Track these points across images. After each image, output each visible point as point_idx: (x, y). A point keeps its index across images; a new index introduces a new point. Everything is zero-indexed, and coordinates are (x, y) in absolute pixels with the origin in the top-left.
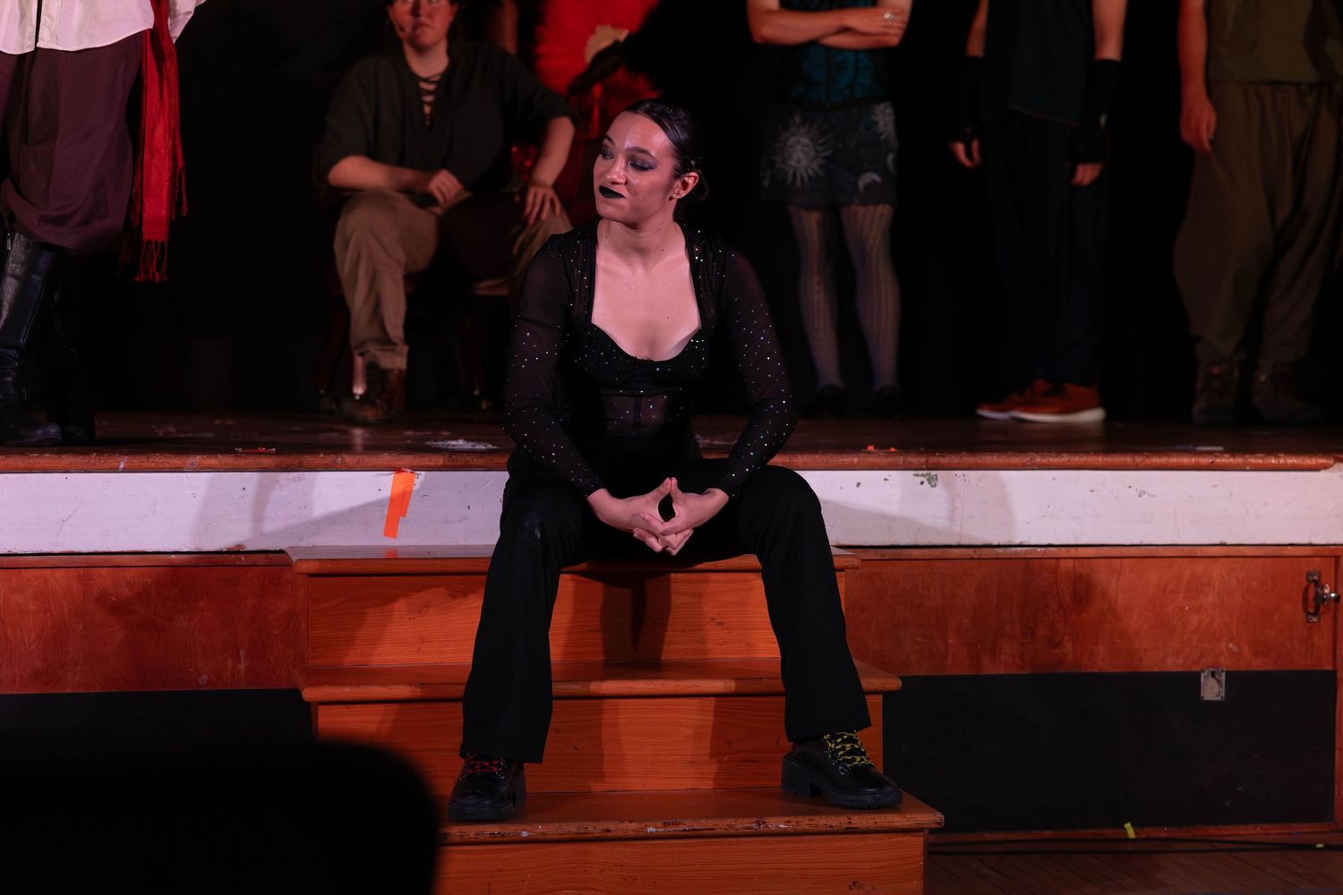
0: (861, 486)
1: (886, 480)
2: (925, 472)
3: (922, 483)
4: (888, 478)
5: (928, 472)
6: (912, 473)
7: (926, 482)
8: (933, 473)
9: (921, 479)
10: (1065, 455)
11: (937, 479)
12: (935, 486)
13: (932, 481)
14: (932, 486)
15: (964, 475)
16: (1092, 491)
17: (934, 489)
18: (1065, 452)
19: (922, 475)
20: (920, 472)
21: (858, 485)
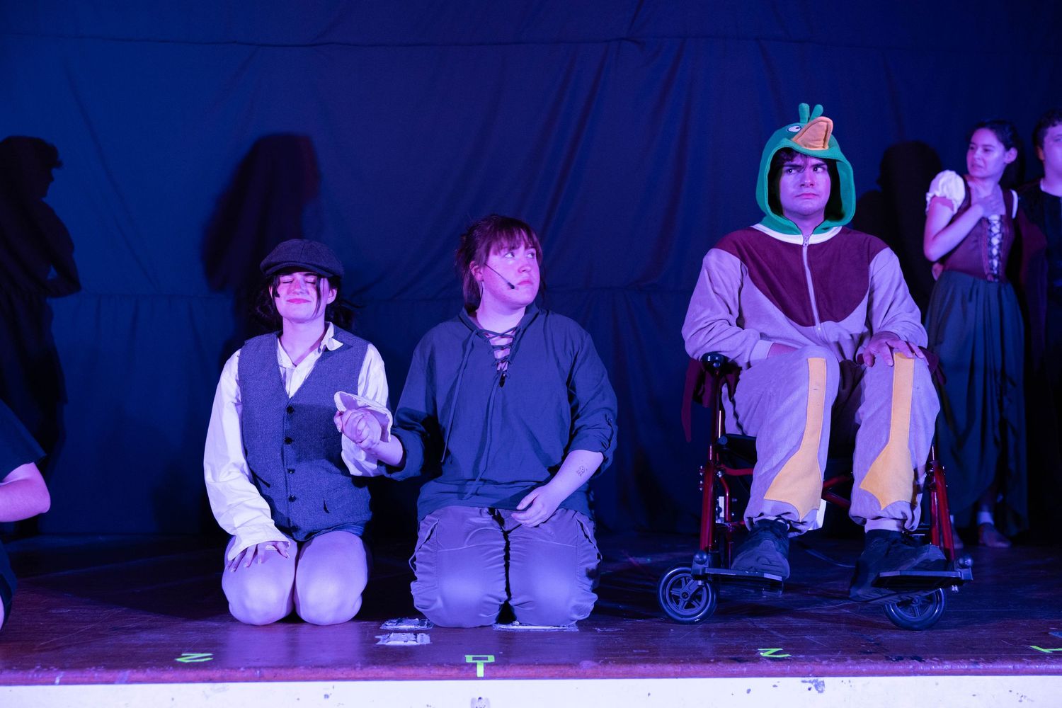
0: (751, 692)
1: (775, 686)
2: (812, 679)
3: (809, 689)
4: (777, 684)
5: (816, 678)
6: (799, 679)
7: (813, 689)
8: (820, 679)
9: (809, 685)
10: (946, 662)
11: (824, 685)
12: (822, 692)
13: (819, 687)
14: (820, 692)
15: (850, 682)
16: (974, 695)
17: (821, 695)
18: (947, 660)
19: (810, 682)
20: (807, 679)
21: (749, 691)
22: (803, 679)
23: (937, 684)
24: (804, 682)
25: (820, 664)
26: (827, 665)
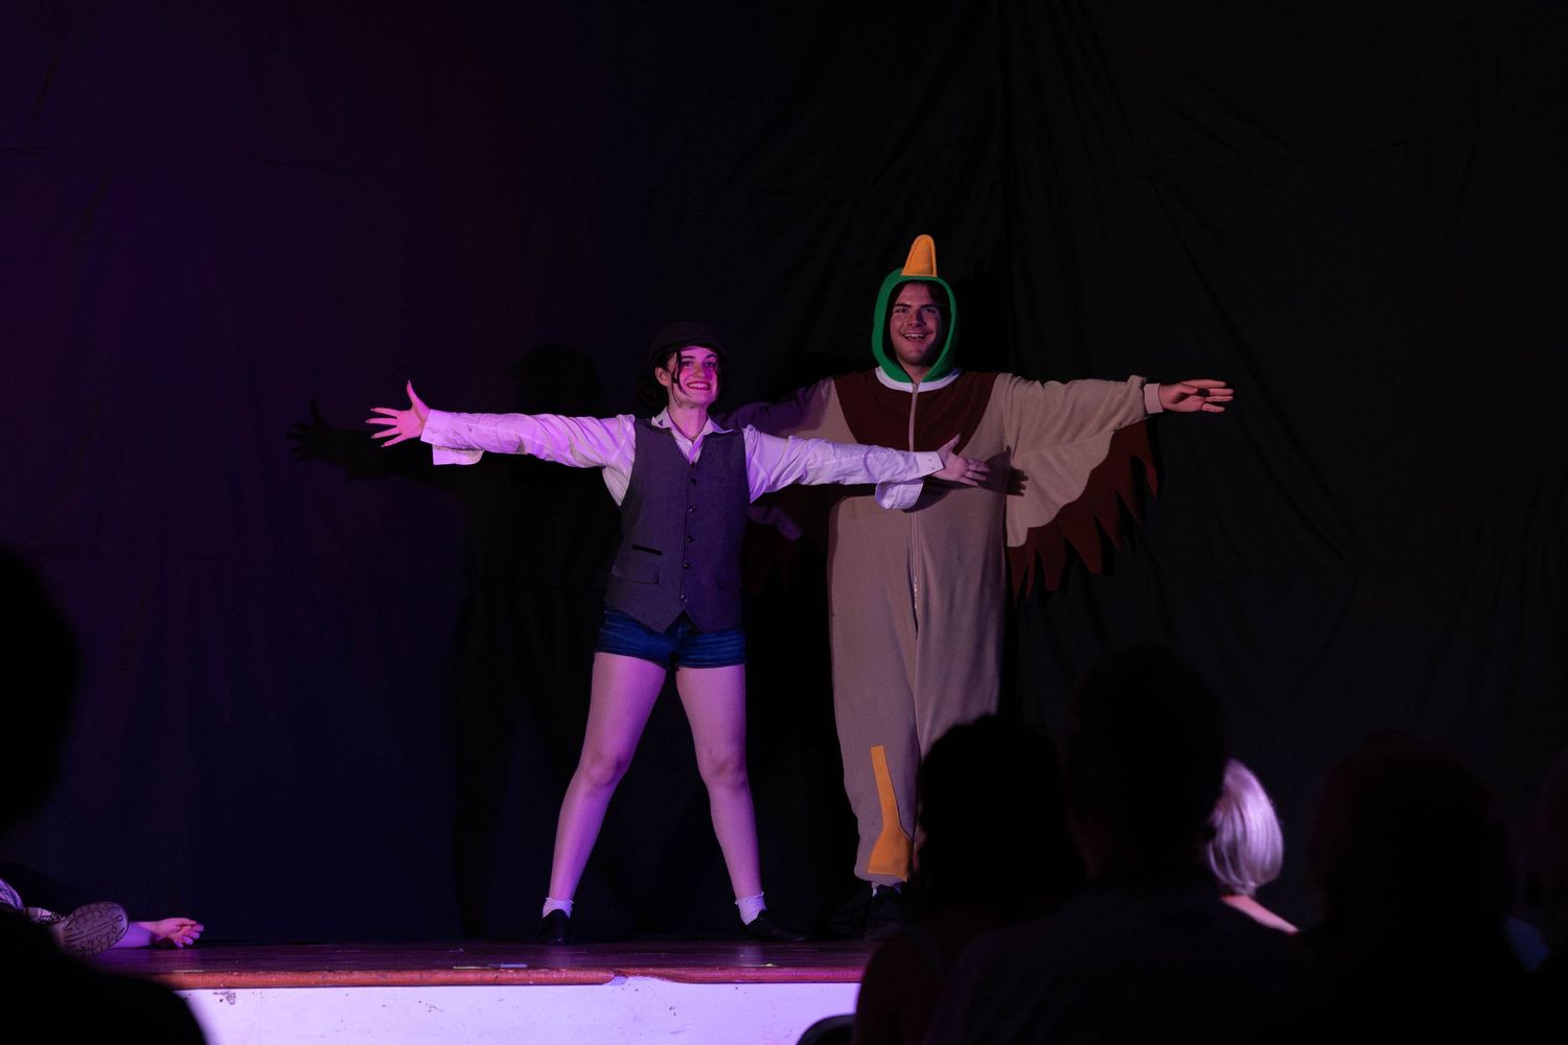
2: (224, 991)
3: (221, 1001)
5: (228, 990)
6: (211, 991)
7: (225, 1001)
8: (232, 991)
9: (221, 997)
10: (356, 972)
11: (236, 997)
13: (231, 999)
14: (231, 1004)
15: (262, 994)
16: (384, 1007)
17: (233, 1007)
18: (356, 970)
19: (221, 993)
20: (219, 991)
22: (215, 991)
23: (347, 995)
24: (216, 994)
25: (232, 974)
26: (239, 975)
